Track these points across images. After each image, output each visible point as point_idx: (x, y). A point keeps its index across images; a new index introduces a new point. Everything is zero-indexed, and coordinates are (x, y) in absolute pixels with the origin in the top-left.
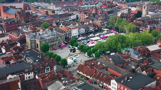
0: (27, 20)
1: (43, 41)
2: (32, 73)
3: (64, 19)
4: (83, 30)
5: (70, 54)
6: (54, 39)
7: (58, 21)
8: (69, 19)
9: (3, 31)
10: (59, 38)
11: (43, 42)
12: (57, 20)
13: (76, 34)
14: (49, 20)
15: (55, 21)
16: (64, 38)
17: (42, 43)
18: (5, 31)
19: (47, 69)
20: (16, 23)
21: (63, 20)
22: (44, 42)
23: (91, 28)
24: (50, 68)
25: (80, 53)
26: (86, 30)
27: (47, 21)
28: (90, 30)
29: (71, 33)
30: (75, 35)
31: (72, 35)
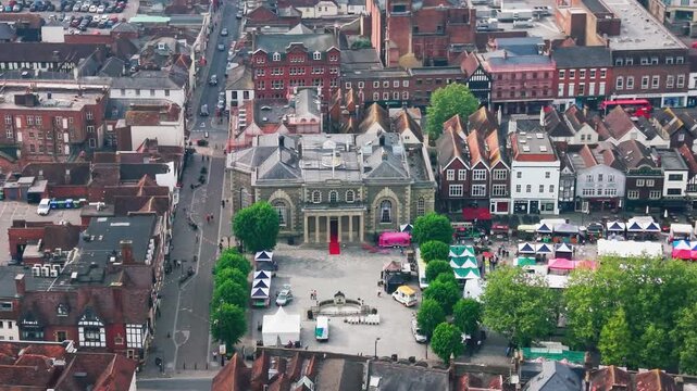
0: (436, 53)
1: (277, 188)
2: (10, 326)
3: (651, 79)
4: (605, 177)
5: (340, 294)
6: (345, 187)
7: (597, 89)
8: (686, 89)
9: (240, 94)
10: (387, 192)
11: (280, 194)
12: (588, 81)
13: (547, 195)
14: (529, 76)
15: (572, 86)
16: (432, 201)
17: (272, 198)
18: (246, 95)
19: (87, 329)
20: (317, 64)
21: (637, 90)
22: (287, 197)
23: (679, 178)
24: (102, 330)
25: (410, 307)
26: (630, 184)
27: (518, 77)
28: (671, 191)
29: (508, 182)
30: (535, 195)
31: (515, 195)
